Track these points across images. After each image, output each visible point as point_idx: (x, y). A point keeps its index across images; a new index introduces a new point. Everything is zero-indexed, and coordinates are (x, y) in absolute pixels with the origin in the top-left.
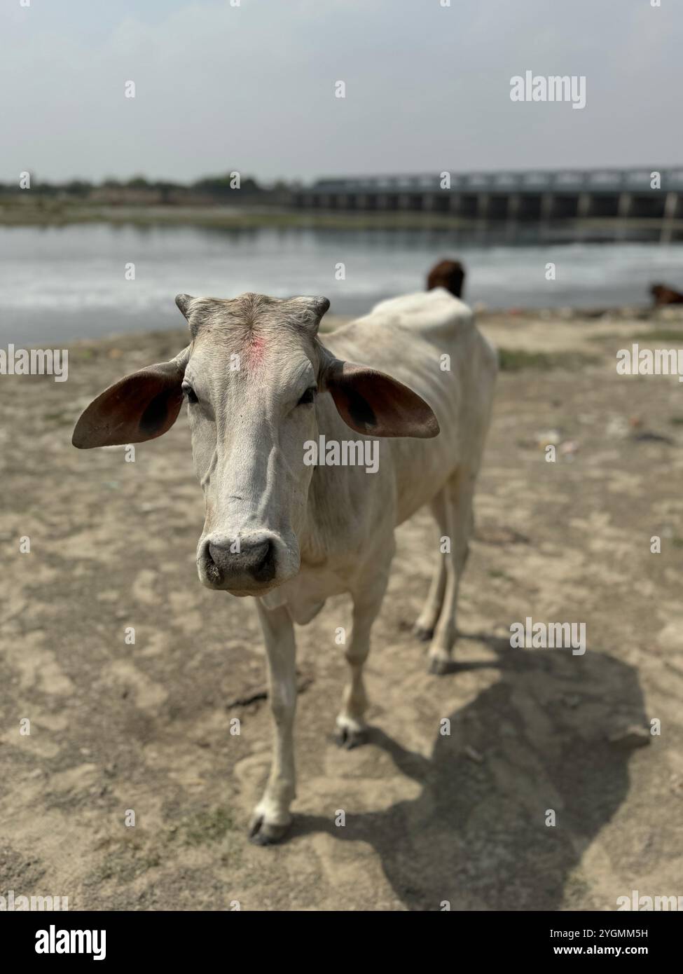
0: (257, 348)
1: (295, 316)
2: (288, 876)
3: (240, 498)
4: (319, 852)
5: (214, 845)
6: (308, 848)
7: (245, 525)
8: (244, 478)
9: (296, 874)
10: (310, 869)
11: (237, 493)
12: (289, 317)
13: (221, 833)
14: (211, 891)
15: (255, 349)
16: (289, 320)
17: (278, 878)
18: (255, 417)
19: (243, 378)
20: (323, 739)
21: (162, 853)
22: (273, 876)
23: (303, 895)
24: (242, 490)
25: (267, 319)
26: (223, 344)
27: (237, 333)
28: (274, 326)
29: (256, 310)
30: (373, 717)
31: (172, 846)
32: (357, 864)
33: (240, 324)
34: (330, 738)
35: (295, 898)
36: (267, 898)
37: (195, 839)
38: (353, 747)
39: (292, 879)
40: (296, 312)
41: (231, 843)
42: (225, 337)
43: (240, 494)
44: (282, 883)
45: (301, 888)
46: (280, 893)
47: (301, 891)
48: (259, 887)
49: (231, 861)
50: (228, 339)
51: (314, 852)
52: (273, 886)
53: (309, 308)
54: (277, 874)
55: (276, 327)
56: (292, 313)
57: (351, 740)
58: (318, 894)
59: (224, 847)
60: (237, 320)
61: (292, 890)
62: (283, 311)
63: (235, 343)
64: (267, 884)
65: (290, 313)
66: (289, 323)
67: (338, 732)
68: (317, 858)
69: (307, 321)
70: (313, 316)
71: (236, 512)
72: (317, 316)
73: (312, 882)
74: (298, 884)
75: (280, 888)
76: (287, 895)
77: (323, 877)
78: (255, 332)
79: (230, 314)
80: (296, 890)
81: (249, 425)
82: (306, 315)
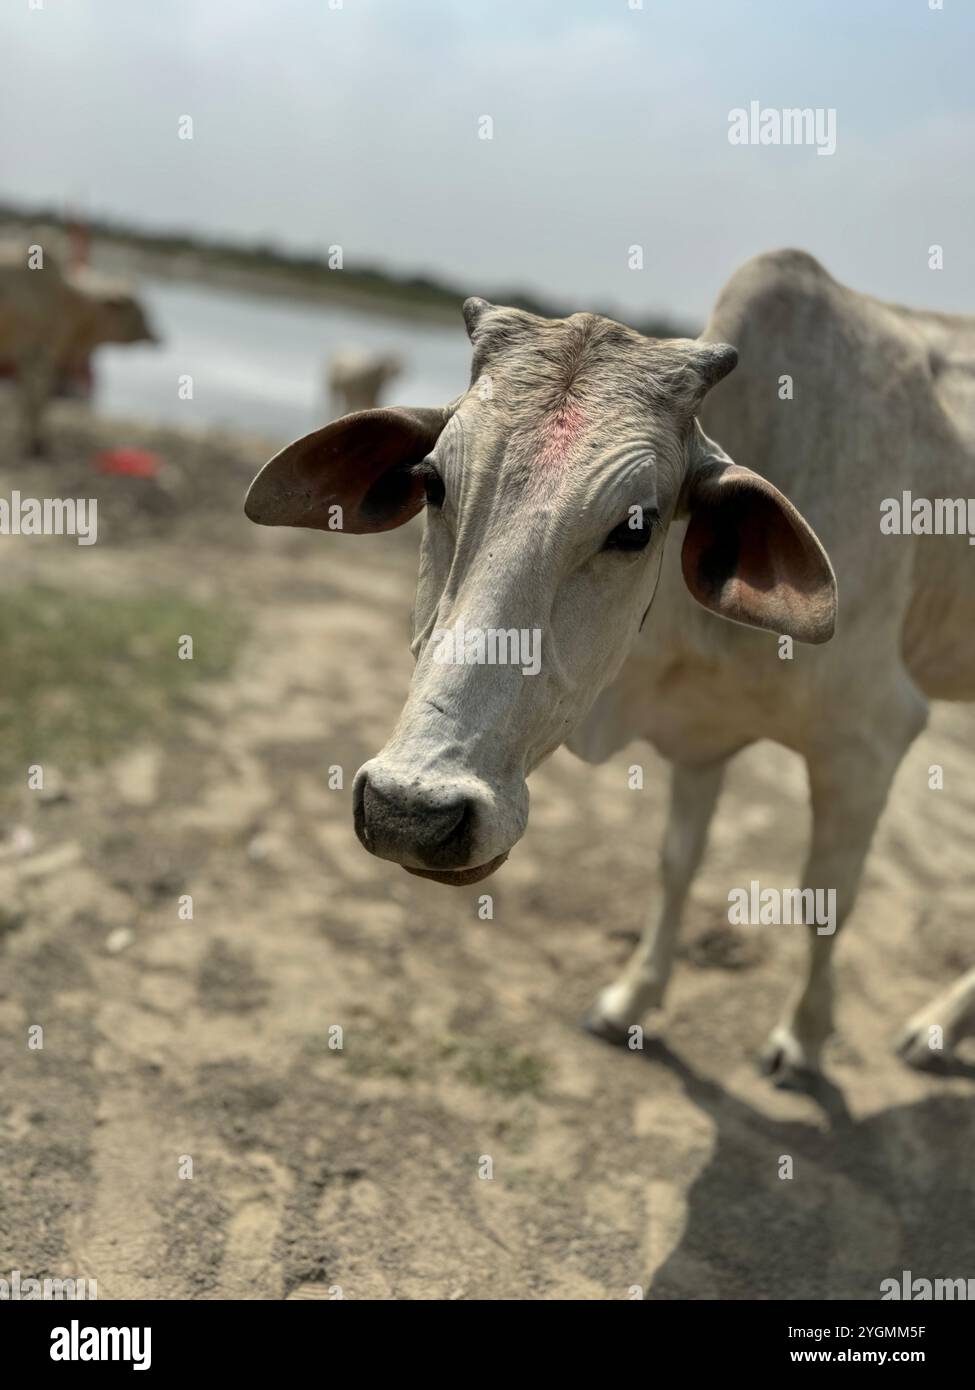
0: (565, 431)
1: (657, 377)
2: (584, 1213)
3: (441, 711)
4: (651, 1209)
5: (497, 1099)
6: (636, 1192)
7: (433, 764)
8: (460, 675)
9: (598, 1218)
10: (623, 1224)
11: (440, 698)
12: (644, 380)
13: (513, 1090)
14: (459, 1160)
15: (560, 432)
16: (642, 385)
17: (566, 1206)
18: (514, 564)
19: (519, 485)
20: (737, 1050)
21: (421, 1066)
22: (560, 1198)
23: (594, 1256)
24: (450, 696)
25: (602, 375)
26: (506, 409)
27: (538, 393)
28: (608, 393)
29: (588, 353)
30: (839, 1062)
31: (439, 1066)
32: (706, 1266)
33: (548, 377)
34: (751, 1054)
35: (579, 1253)
36: (536, 1222)
37: (475, 1075)
38: (783, 1086)
39: (587, 1221)
40: (663, 368)
41: (523, 1111)
42: (515, 399)
43: (445, 703)
44: (570, 1217)
45: (596, 1243)
46: (559, 1229)
47: (591, 1248)
48: (531, 1200)
49: (509, 1136)
50: (518, 403)
51: (643, 1203)
52: (554, 1213)
53: (691, 365)
54: (567, 1199)
55: (613, 396)
56: (655, 371)
57: (784, 1075)
58: (617, 1269)
59: (507, 1110)
60: (548, 368)
61: (579, 1237)
62: (640, 363)
63: (525, 412)
64: (546, 1202)
65: (649, 370)
66: (640, 392)
67: (767, 1052)
68: (645, 1217)
69: (680, 390)
70: (695, 383)
71: (427, 734)
72: (702, 382)
73: (616, 1245)
74: (594, 1236)
75: (560, 1221)
76: (568, 1240)
77: (640, 1252)
78: (571, 399)
79: (541, 352)
80: (587, 1242)
81: (499, 575)
82: (682, 376)
